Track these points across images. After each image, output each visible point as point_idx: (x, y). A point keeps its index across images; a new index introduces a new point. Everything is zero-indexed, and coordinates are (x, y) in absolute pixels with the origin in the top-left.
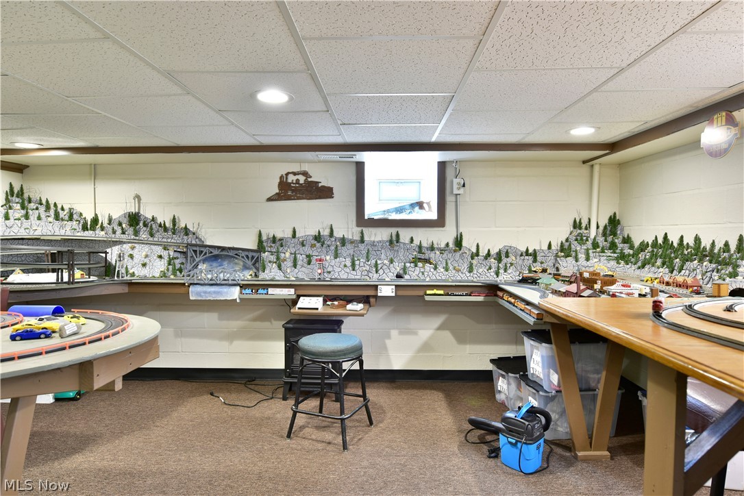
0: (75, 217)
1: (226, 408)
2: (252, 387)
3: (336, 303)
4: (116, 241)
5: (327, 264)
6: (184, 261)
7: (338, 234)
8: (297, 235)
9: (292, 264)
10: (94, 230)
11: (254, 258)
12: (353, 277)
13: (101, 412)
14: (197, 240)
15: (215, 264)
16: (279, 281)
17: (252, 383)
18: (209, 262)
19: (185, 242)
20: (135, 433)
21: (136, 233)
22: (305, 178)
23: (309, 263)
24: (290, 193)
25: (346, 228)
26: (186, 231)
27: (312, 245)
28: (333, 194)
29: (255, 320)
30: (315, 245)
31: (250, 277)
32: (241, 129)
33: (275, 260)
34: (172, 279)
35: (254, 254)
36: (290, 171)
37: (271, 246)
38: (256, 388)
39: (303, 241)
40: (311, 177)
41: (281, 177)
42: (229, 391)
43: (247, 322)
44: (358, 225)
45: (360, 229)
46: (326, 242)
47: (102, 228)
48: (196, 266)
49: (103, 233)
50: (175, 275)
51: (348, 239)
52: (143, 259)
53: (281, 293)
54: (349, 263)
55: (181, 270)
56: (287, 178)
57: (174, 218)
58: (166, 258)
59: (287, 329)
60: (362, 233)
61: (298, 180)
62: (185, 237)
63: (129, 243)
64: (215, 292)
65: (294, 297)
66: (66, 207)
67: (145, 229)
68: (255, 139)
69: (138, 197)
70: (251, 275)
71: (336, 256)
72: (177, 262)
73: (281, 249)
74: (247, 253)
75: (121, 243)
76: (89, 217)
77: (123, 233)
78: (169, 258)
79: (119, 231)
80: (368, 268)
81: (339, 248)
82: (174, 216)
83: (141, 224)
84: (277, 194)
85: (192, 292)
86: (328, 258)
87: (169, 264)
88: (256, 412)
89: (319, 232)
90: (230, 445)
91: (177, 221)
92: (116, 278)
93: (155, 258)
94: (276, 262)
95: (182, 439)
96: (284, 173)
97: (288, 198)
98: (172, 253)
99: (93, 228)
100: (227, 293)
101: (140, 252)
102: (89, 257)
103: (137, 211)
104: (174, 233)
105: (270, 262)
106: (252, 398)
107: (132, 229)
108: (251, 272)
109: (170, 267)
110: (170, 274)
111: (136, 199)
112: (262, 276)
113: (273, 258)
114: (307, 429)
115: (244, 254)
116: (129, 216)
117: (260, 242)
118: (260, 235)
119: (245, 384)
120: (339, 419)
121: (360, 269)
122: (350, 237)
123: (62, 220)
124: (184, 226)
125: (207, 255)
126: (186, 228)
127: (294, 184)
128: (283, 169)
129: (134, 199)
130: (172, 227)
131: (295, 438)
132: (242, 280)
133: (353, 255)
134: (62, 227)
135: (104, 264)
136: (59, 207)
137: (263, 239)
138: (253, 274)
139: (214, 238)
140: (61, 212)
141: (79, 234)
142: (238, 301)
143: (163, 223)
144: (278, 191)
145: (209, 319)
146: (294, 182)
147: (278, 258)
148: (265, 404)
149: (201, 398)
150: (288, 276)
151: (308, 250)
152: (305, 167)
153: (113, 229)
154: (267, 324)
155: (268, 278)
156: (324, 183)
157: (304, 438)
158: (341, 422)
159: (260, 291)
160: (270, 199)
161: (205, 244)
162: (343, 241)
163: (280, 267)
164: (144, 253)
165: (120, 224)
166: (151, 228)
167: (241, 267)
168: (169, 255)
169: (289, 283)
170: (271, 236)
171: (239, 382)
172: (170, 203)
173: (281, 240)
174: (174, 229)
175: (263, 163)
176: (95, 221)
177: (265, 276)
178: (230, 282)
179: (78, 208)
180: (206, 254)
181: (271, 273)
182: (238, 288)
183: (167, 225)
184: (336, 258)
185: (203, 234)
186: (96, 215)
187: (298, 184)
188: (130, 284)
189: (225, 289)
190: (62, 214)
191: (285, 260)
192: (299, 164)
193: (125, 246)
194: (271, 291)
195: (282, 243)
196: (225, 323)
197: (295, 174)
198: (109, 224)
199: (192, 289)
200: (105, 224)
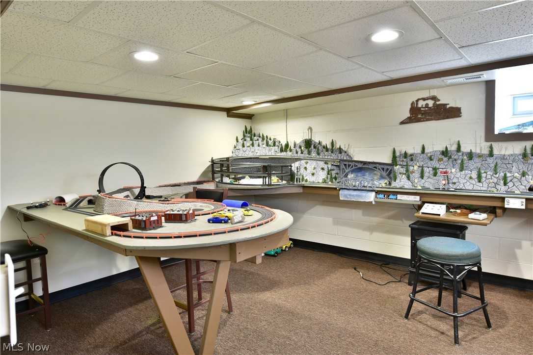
0: (277, 144)
1: (363, 282)
2: (386, 269)
3: (458, 211)
4: (297, 159)
5: (453, 176)
6: (338, 172)
7: (465, 149)
8: (426, 151)
9: (420, 176)
10: (286, 152)
11: (388, 171)
12: (479, 189)
13: (286, 267)
14: (348, 157)
15: (359, 174)
16: (406, 189)
17: (386, 266)
18: (355, 172)
19: (339, 158)
20: (301, 286)
21: (309, 153)
22: (433, 102)
23: (435, 174)
24: (420, 116)
25: (475, 143)
26: (340, 150)
27: (439, 159)
28: (461, 113)
29: (390, 218)
30: (442, 159)
31: (384, 185)
32: (371, 69)
33: (405, 172)
34: (330, 185)
35: (388, 167)
36: (420, 98)
37: (403, 161)
38: (389, 271)
39: (431, 156)
40: (439, 100)
41: (412, 104)
42: (368, 269)
43: (384, 220)
44: (487, 140)
45: (489, 144)
46: (453, 157)
47: (291, 150)
48: (346, 176)
49: (290, 153)
50: (332, 182)
51: (476, 153)
52: (312, 170)
53: (408, 199)
54: (474, 175)
55: (335, 178)
56: (417, 104)
57: (333, 142)
58: (326, 169)
59: (413, 229)
60: (491, 147)
61: (427, 104)
62: (339, 155)
63: (304, 159)
64: (357, 195)
65: (419, 203)
66: (272, 138)
67: (314, 150)
68: (385, 75)
69: (310, 129)
70: (386, 183)
71: (462, 169)
72: (333, 173)
73: (410, 163)
74: (383, 166)
75: (299, 159)
76: (284, 143)
77: (302, 153)
78: (328, 170)
79: (300, 152)
80: (495, 180)
81: (465, 162)
82: (333, 140)
83: (312, 147)
84: (408, 118)
85: (341, 194)
86: (453, 170)
87: (328, 174)
88: (385, 290)
89: (446, 148)
90: (360, 311)
91: (334, 143)
92: (295, 183)
93: (320, 169)
94: (405, 174)
95: (329, 298)
96: (415, 100)
97: (419, 120)
98: (330, 166)
99: (286, 151)
100: (365, 196)
101: (311, 165)
102: (282, 169)
103: (310, 138)
104: (332, 152)
105: (400, 173)
106: (385, 278)
107: (307, 150)
108: (386, 181)
109: (329, 176)
110: (328, 181)
111: (310, 130)
112: (394, 184)
113: (403, 170)
114: (424, 314)
115: (380, 167)
116: (305, 142)
117: (394, 157)
118: (394, 152)
119: (381, 266)
120: (452, 316)
121: (487, 181)
122: (478, 151)
123: (270, 146)
124: (339, 147)
125: (354, 168)
126: (340, 148)
127: (423, 108)
128: (413, 97)
129: (308, 130)
130: (331, 148)
131: (412, 320)
132: (377, 187)
133: (480, 168)
134: (270, 150)
135: (289, 174)
136: (269, 138)
137: (397, 155)
138: (388, 183)
139: (360, 155)
140: (269, 141)
141: (278, 154)
142: (373, 203)
143: (325, 145)
144: (409, 115)
145: (356, 214)
146: (424, 106)
147: (407, 171)
148: (394, 285)
149: (347, 270)
150: (416, 185)
151: (435, 163)
152: (434, 93)
153: (296, 151)
154: (399, 222)
155: (398, 187)
156: (452, 104)
157: (420, 322)
158: (454, 318)
159: (391, 196)
160: (402, 123)
161: (353, 159)
162: (470, 156)
163: (408, 178)
164: (313, 166)
165: (300, 147)
166: (318, 150)
167: (379, 177)
168: (328, 168)
169: (415, 191)
170: (403, 152)
171: (377, 263)
172: (330, 131)
173: (411, 155)
174: (332, 149)
175: (397, 94)
176: (287, 145)
177: (396, 184)
178: (368, 189)
179: (278, 138)
180: (352, 167)
181: (402, 182)
182: (374, 193)
183: (328, 147)
184: (461, 170)
185: (352, 152)
186: (287, 142)
187: (428, 107)
188: (304, 187)
189: (364, 194)
190: (270, 142)
191: (413, 172)
192: (428, 90)
193: (302, 161)
194: (399, 197)
195: (412, 158)
196: (367, 218)
197: (424, 99)
198: (294, 147)
199: (341, 192)
200: (292, 148)
